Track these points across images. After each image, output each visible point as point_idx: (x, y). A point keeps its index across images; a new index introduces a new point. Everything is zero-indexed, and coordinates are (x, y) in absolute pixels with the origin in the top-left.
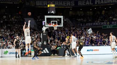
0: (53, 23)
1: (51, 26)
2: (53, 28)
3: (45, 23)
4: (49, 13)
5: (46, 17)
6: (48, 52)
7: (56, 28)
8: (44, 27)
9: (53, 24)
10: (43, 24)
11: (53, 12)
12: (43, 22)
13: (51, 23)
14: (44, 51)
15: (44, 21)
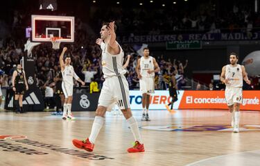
0: (50, 32)
1: (47, 39)
2: (50, 44)
3: (31, 32)
4: (41, 8)
5: (35, 18)
6: (37, 102)
7: (56, 46)
8: (29, 42)
9: (52, 36)
10: (28, 35)
11: (50, 7)
12: (27, 29)
13: (45, 34)
14: (28, 98)
15: (30, 29)
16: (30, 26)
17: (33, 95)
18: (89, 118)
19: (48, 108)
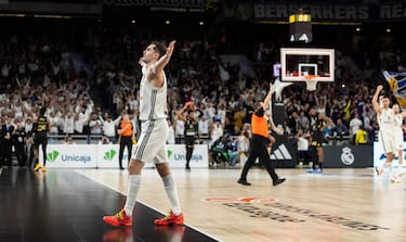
0: (303, 69)
1: (299, 78)
2: (304, 84)
3: (280, 70)
4: (292, 39)
5: (285, 52)
6: (288, 157)
7: (311, 87)
8: (277, 81)
9: (306, 74)
10: (276, 73)
11: (304, 37)
12: (275, 66)
13: (297, 71)
14: (277, 152)
15: (279, 66)
16: (279, 62)
17: (282, 147)
18: (353, 178)
19: (301, 164)
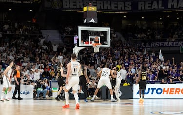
1: (89, 45)
3: (78, 40)
4: (85, 21)
5: (80, 29)
6: (82, 92)
7: (96, 50)
8: (76, 47)
9: (93, 42)
10: (75, 42)
11: (92, 20)
12: (75, 37)
13: (88, 41)
15: (77, 37)
